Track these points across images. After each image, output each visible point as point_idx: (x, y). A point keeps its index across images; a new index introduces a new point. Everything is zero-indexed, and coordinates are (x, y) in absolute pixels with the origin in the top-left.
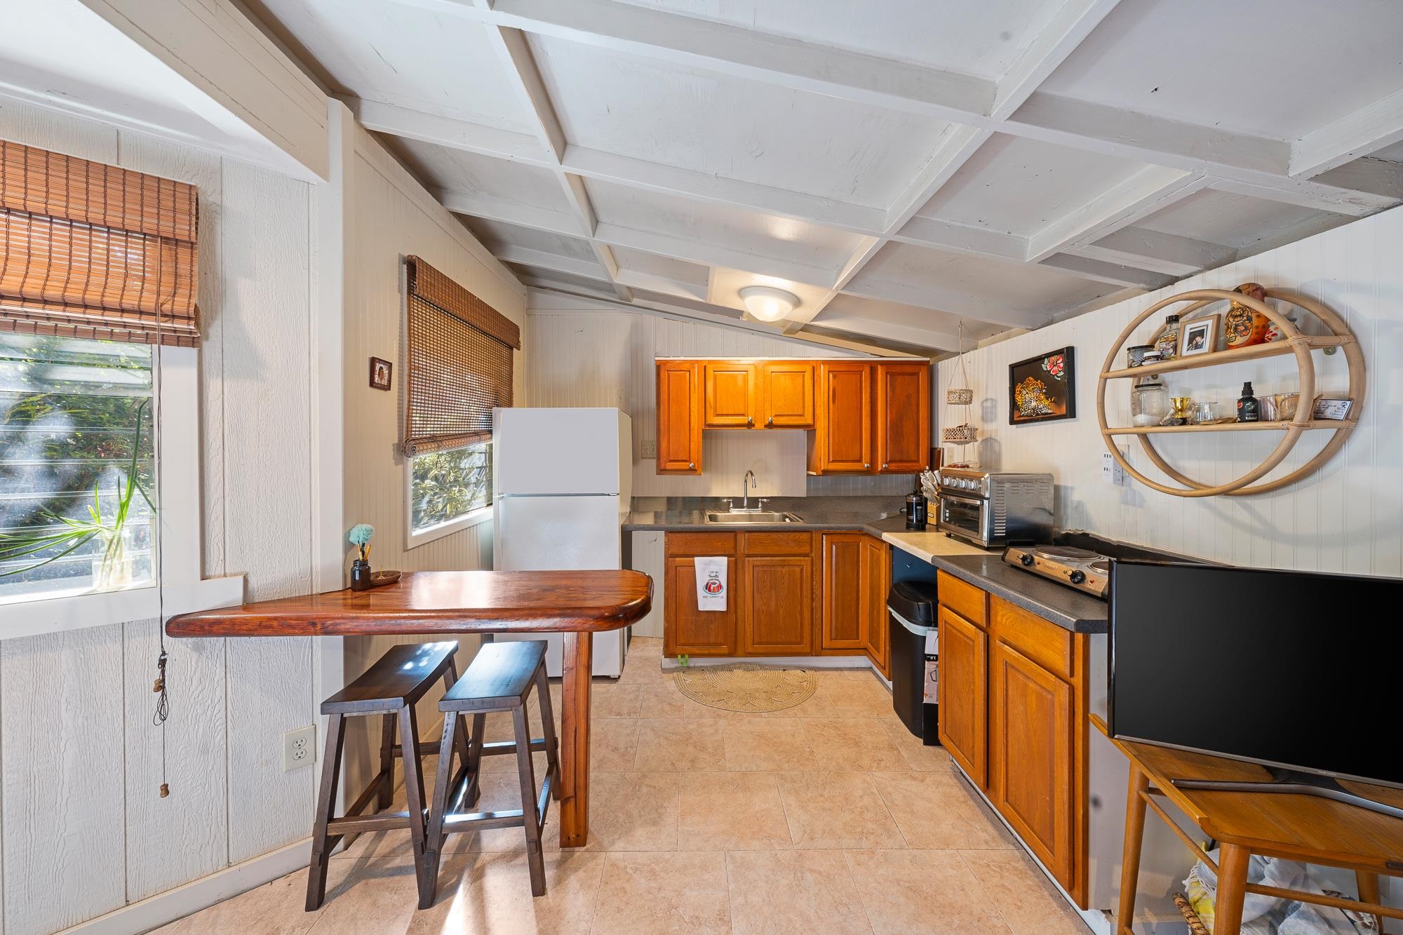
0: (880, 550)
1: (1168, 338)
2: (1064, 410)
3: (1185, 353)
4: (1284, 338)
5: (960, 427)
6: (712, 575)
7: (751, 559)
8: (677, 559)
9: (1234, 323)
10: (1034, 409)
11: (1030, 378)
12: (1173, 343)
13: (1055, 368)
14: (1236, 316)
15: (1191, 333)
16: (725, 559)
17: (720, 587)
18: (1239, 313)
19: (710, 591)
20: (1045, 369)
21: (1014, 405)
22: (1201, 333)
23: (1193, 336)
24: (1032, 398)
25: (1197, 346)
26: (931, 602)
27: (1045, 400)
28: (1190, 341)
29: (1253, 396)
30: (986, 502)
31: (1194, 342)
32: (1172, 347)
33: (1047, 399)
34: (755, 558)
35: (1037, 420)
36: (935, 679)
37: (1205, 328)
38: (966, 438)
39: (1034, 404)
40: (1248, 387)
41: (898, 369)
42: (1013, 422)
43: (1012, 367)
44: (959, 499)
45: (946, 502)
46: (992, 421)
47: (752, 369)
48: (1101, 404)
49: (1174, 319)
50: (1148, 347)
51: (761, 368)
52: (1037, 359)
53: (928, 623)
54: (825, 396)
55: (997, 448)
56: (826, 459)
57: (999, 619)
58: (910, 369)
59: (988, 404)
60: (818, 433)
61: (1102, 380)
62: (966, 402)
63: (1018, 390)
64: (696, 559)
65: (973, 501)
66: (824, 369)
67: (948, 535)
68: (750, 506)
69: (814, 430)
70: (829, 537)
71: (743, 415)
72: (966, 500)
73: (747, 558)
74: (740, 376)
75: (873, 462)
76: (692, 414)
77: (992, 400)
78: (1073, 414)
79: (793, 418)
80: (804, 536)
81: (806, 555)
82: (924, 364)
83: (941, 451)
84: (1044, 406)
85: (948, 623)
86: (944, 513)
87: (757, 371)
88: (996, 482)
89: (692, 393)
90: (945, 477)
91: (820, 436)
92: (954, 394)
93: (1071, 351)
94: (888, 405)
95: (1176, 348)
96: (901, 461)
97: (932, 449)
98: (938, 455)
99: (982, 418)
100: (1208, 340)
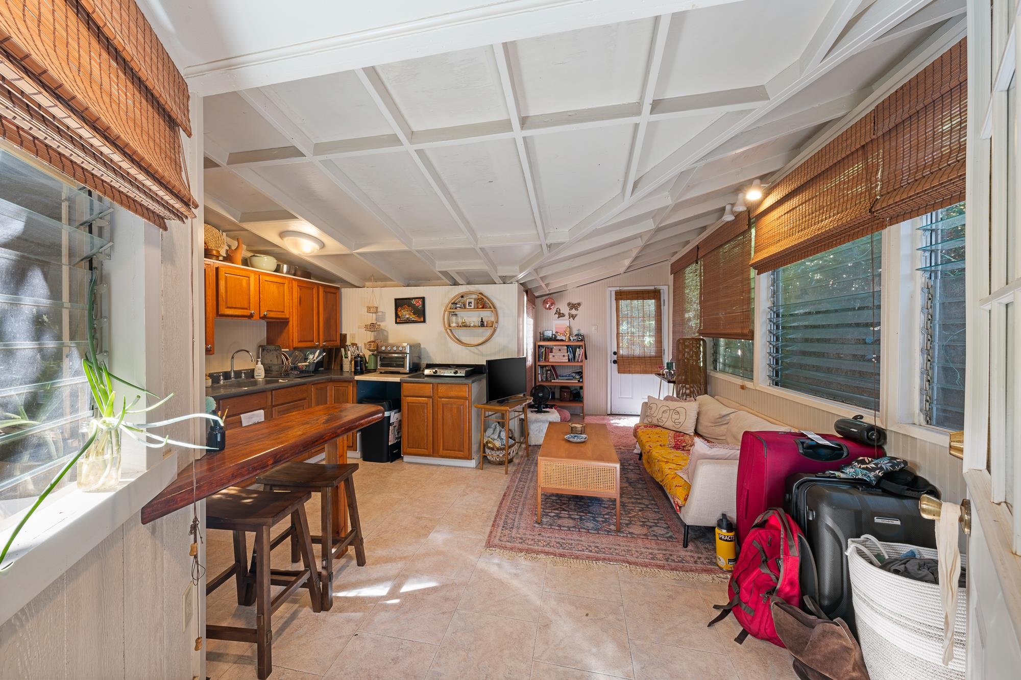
0: (348, 386)
1: (462, 302)
2: (422, 319)
3: (468, 307)
4: (493, 308)
5: (372, 323)
7: (277, 408)
9: (480, 302)
10: (408, 318)
11: (406, 306)
13: (419, 304)
14: (481, 300)
16: (262, 412)
20: (413, 303)
21: (397, 316)
22: (471, 303)
23: (469, 303)
24: (406, 314)
25: (471, 306)
26: (390, 401)
27: (413, 315)
29: (483, 321)
30: (408, 355)
31: (469, 305)
35: (411, 323)
36: (392, 433)
37: (472, 301)
38: (377, 329)
39: (407, 316)
40: (482, 318)
41: (328, 290)
42: (396, 323)
43: (396, 300)
44: (390, 355)
45: (380, 357)
46: (382, 321)
47: (252, 276)
48: (444, 319)
49: (462, 297)
50: (456, 304)
51: (257, 276)
52: (409, 299)
53: (390, 409)
54: (296, 301)
55: (385, 333)
56: (297, 340)
57: (439, 391)
58: (333, 290)
59: (380, 314)
60: (290, 324)
61: (445, 311)
62: (376, 312)
63: (399, 309)
64: (242, 416)
65: (400, 355)
66: (295, 284)
67: (381, 373)
68: (236, 377)
69: (288, 322)
70: (315, 386)
71: (246, 309)
72: (396, 355)
73: (274, 408)
74: (245, 280)
75: (319, 341)
76: (208, 305)
77: (382, 312)
78: (424, 321)
79: (278, 313)
80: (304, 387)
81: (305, 399)
82: (338, 288)
83: (345, 336)
84: (413, 317)
85: (408, 403)
86: (379, 363)
87: (255, 278)
88: (410, 347)
89: (207, 289)
90: (382, 346)
91: (293, 326)
92: (369, 308)
93: (423, 299)
94: (325, 309)
95: (464, 305)
96: (330, 341)
97: (341, 334)
98: (343, 338)
99: (376, 320)
100: (473, 305)
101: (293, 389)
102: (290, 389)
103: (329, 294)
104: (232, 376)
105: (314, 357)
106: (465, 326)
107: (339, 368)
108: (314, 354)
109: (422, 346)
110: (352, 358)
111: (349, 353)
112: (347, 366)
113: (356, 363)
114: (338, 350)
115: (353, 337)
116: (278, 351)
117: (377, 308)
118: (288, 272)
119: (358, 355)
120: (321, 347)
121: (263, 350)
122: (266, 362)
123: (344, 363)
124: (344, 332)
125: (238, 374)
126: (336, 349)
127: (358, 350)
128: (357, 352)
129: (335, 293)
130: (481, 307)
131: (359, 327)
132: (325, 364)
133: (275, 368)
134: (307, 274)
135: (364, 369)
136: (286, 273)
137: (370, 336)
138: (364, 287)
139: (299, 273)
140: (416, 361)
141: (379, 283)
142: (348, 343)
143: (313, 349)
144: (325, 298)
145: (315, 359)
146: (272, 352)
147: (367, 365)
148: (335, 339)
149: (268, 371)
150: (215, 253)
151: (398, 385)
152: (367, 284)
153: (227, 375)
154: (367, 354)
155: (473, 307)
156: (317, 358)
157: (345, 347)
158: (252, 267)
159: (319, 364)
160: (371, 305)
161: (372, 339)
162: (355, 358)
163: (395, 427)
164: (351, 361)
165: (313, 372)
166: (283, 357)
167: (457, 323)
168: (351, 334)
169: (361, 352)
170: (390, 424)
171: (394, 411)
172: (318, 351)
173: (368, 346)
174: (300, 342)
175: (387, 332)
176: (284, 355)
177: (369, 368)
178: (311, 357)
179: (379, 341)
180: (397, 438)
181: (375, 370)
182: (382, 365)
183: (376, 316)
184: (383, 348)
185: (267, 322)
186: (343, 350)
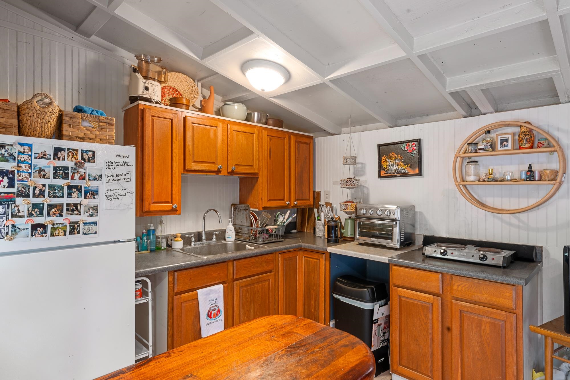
0: (319, 259)
1: (488, 141)
2: (417, 171)
3: (499, 148)
4: (554, 147)
5: (349, 178)
6: (213, 302)
7: (238, 282)
8: (183, 295)
9: (526, 138)
10: (395, 170)
11: (393, 153)
12: (490, 143)
13: (412, 149)
14: (526, 135)
15: (501, 140)
16: (221, 286)
17: (219, 311)
18: (527, 134)
19: (211, 317)
20: (404, 149)
21: (380, 167)
22: (506, 140)
23: (502, 141)
24: (393, 164)
25: (505, 146)
26: (373, 287)
27: (404, 166)
28: (501, 143)
29: (532, 170)
30: (398, 222)
31: (503, 144)
32: (490, 145)
33: (405, 165)
34: (241, 281)
35: (400, 176)
36: (376, 334)
37: (508, 138)
38: (355, 185)
39: (395, 167)
40: (530, 165)
41: (301, 139)
42: (380, 177)
43: (379, 146)
44: (373, 221)
45: (359, 223)
46: (361, 175)
47: (220, 125)
48: (454, 169)
49: (488, 132)
50: (477, 144)
51: (226, 126)
52: (398, 143)
53: (373, 300)
54: (265, 153)
55: (365, 191)
56: (266, 199)
57: (455, 287)
58: (306, 140)
59: (359, 166)
60: (260, 179)
61: (456, 157)
62: (354, 164)
63: (384, 158)
64: (199, 291)
65: (386, 222)
66: (265, 133)
67: (360, 244)
68: (207, 239)
69: (258, 177)
70: (283, 255)
71: (213, 163)
72: (380, 222)
73: (235, 282)
74: (212, 130)
75: (290, 200)
76: (174, 159)
77: (362, 163)
78: (420, 174)
79: (247, 167)
80: (270, 257)
81: (270, 271)
82: (311, 138)
83: (319, 193)
84: (403, 169)
85: (400, 297)
86: (358, 230)
87: (223, 128)
88: (402, 211)
89: (174, 140)
90: (361, 209)
91: (262, 182)
92: (345, 158)
93: (419, 141)
94: (296, 162)
95: (493, 147)
96: (302, 199)
97: (314, 192)
98: (317, 196)
99: (354, 174)
100: (510, 144)
101: (257, 259)
102: (253, 260)
103: (301, 145)
104: (204, 238)
105: (284, 219)
106: (492, 179)
107: (312, 231)
108: (285, 215)
109: (417, 210)
110: (325, 221)
111: (322, 215)
112: (321, 231)
113: (329, 228)
114: (311, 211)
115: (327, 195)
116: (248, 212)
117: (355, 158)
118: (259, 121)
119: (332, 218)
120: (293, 207)
121: (235, 209)
122: (237, 222)
123: (317, 227)
124: (317, 189)
125: (209, 235)
126: (309, 208)
127: (332, 211)
128: (331, 214)
129: (308, 144)
130: (527, 145)
131: (335, 183)
132: (298, 226)
133: (245, 230)
134: (279, 123)
135: (339, 236)
136: (258, 122)
137: (346, 194)
138: (340, 134)
139: (271, 122)
140: (409, 230)
141: (358, 127)
142: (322, 202)
143: (283, 209)
144: (297, 149)
145: (285, 220)
146: (242, 212)
147: (342, 231)
148: (308, 198)
149: (238, 233)
150: (184, 101)
151: (385, 267)
152: (344, 130)
153: (199, 237)
154: (343, 216)
155: (510, 147)
156: (287, 220)
157: (318, 207)
158: (224, 116)
159: (291, 226)
160: (348, 154)
161: (349, 198)
162: (329, 222)
163: (380, 325)
164: (324, 225)
165: (283, 237)
166: (252, 217)
167: (477, 175)
168: (325, 192)
169: (337, 215)
170: (372, 322)
171: (379, 302)
172: (289, 212)
173: (344, 207)
174: (270, 200)
175: (368, 189)
176: (254, 216)
177: (345, 235)
178: (281, 218)
179: (358, 201)
180: (382, 342)
181: (353, 239)
182: (362, 234)
183: (355, 168)
184: (364, 211)
185: (240, 178)
186: (316, 210)
